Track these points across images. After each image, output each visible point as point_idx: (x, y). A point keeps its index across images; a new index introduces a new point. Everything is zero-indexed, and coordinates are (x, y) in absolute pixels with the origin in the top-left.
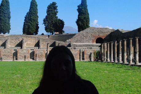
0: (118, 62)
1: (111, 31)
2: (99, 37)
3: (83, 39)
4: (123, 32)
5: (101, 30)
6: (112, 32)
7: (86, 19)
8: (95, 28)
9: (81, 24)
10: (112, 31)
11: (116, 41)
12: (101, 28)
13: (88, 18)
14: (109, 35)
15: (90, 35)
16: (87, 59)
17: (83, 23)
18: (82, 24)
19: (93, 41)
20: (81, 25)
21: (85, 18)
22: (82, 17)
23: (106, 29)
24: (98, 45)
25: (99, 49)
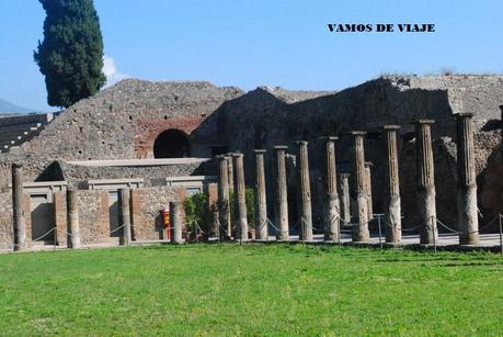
0: (327, 238)
1: (222, 98)
2: (167, 127)
3: (92, 138)
4: (290, 102)
5: (175, 94)
6: (226, 103)
7: (87, 43)
8: (145, 84)
9: (61, 64)
10: (230, 99)
11: (306, 143)
12: (175, 85)
13: (97, 37)
14: (213, 114)
15: (123, 118)
16: (147, 237)
17: (72, 62)
18: (69, 68)
19: (140, 148)
20: (60, 70)
21: (79, 36)
22: (67, 31)
23: (201, 86)
24: (187, 167)
25: (200, 184)
